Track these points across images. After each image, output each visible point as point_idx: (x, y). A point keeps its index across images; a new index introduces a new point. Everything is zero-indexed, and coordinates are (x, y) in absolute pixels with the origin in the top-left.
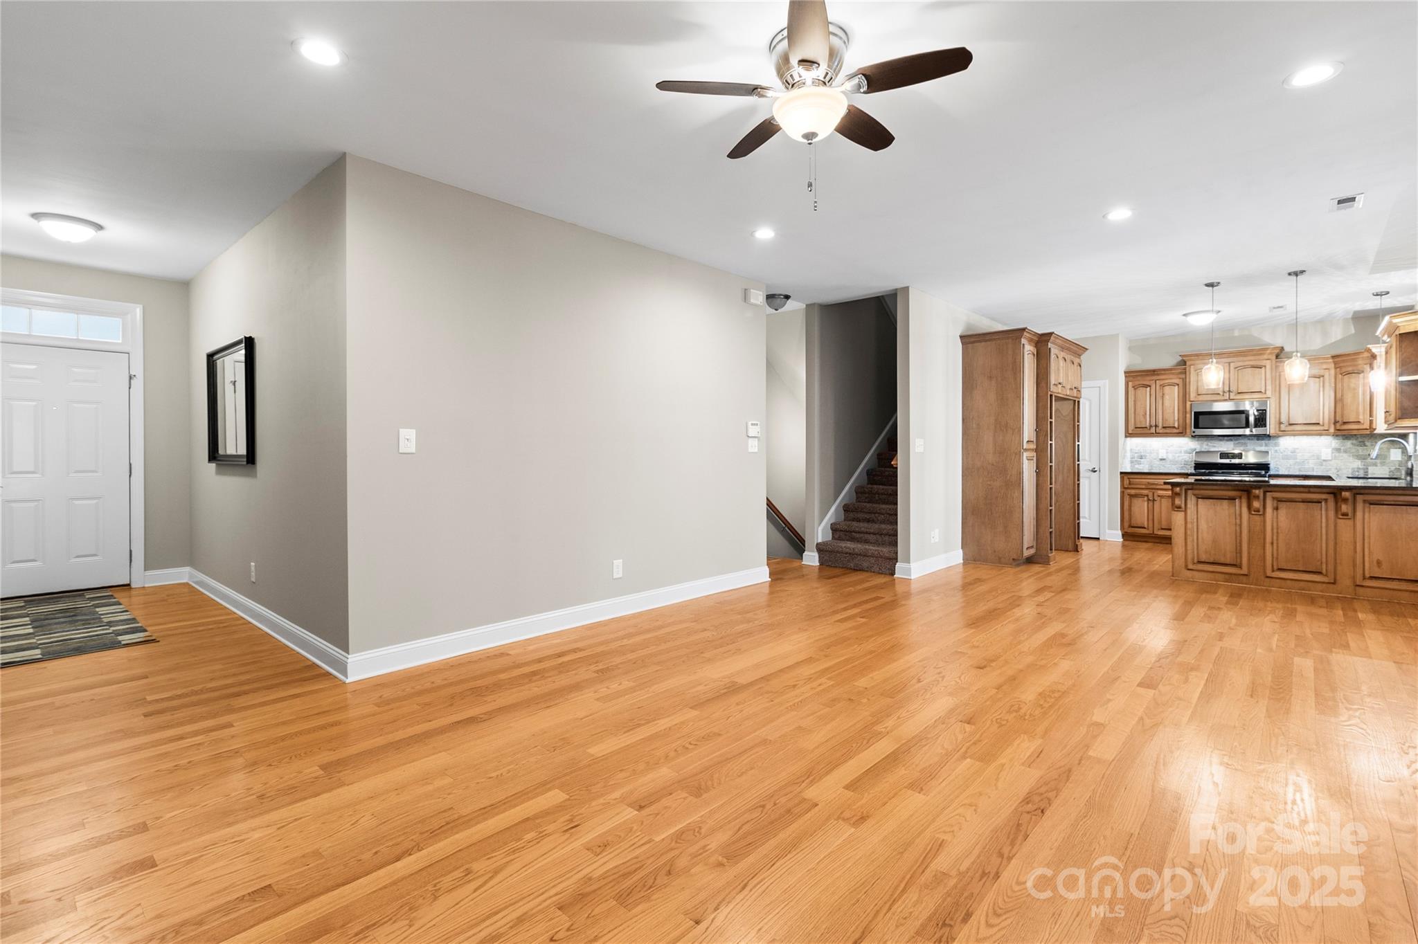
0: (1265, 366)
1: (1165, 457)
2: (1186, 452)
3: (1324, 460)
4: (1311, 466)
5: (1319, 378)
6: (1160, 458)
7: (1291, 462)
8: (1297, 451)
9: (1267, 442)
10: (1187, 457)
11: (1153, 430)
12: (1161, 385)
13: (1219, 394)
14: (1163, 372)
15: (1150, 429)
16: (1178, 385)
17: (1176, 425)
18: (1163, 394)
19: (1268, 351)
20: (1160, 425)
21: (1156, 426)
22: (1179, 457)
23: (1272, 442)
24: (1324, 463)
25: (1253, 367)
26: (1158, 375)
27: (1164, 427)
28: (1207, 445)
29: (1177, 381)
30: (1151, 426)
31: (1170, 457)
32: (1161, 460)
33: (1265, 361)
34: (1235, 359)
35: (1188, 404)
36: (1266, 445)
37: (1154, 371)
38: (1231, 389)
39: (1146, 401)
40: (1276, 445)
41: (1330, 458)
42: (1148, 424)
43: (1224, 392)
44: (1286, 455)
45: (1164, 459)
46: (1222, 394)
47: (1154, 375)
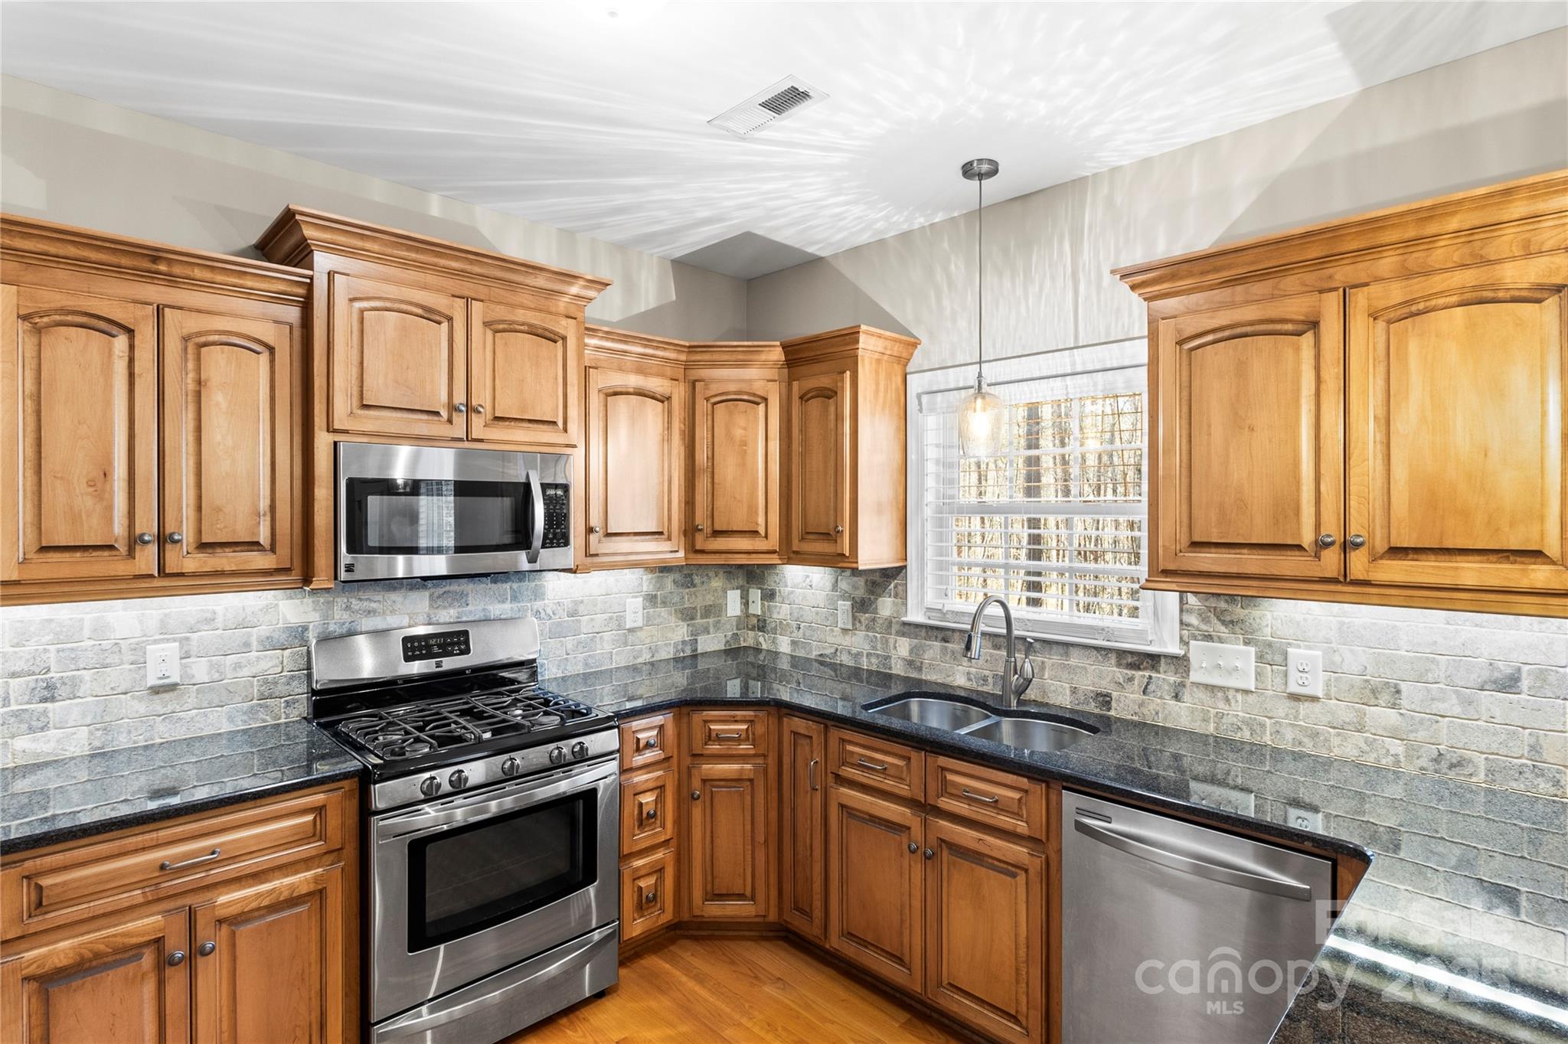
0: (564, 339)
1: (175, 678)
2: (270, 644)
3: (631, 630)
4: (608, 647)
5: (663, 402)
6: (152, 681)
7: (570, 642)
8: (581, 609)
9: (515, 586)
10: (271, 663)
11: (147, 559)
12: (186, 339)
13: (437, 413)
14: (198, 273)
15: (131, 553)
16: (271, 350)
17: (264, 537)
18: (199, 382)
19: (574, 290)
20: (187, 534)
21: (163, 539)
22: (238, 666)
23: (527, 585)
24: (631, 638)
25: (534, 332)
26: (171, 280)
27: (203, 546)
28: (348, 608)
29: (267, 332)
30: (135, 541)
31: (200, 671)
32: (156, 690)
33: (564, 322)
34: (482, 291)
35: (323, 442)
36: (515, 598)
37: (155, 255)
38: (474, 403)
39: (108, 404)
40: (538, 594)
41: (640, 624)
42: (119, 528)
43: (453, 408)
44: (559, 624)
45: (172, 687)
46: (444, 414)
47: (150, 276)
